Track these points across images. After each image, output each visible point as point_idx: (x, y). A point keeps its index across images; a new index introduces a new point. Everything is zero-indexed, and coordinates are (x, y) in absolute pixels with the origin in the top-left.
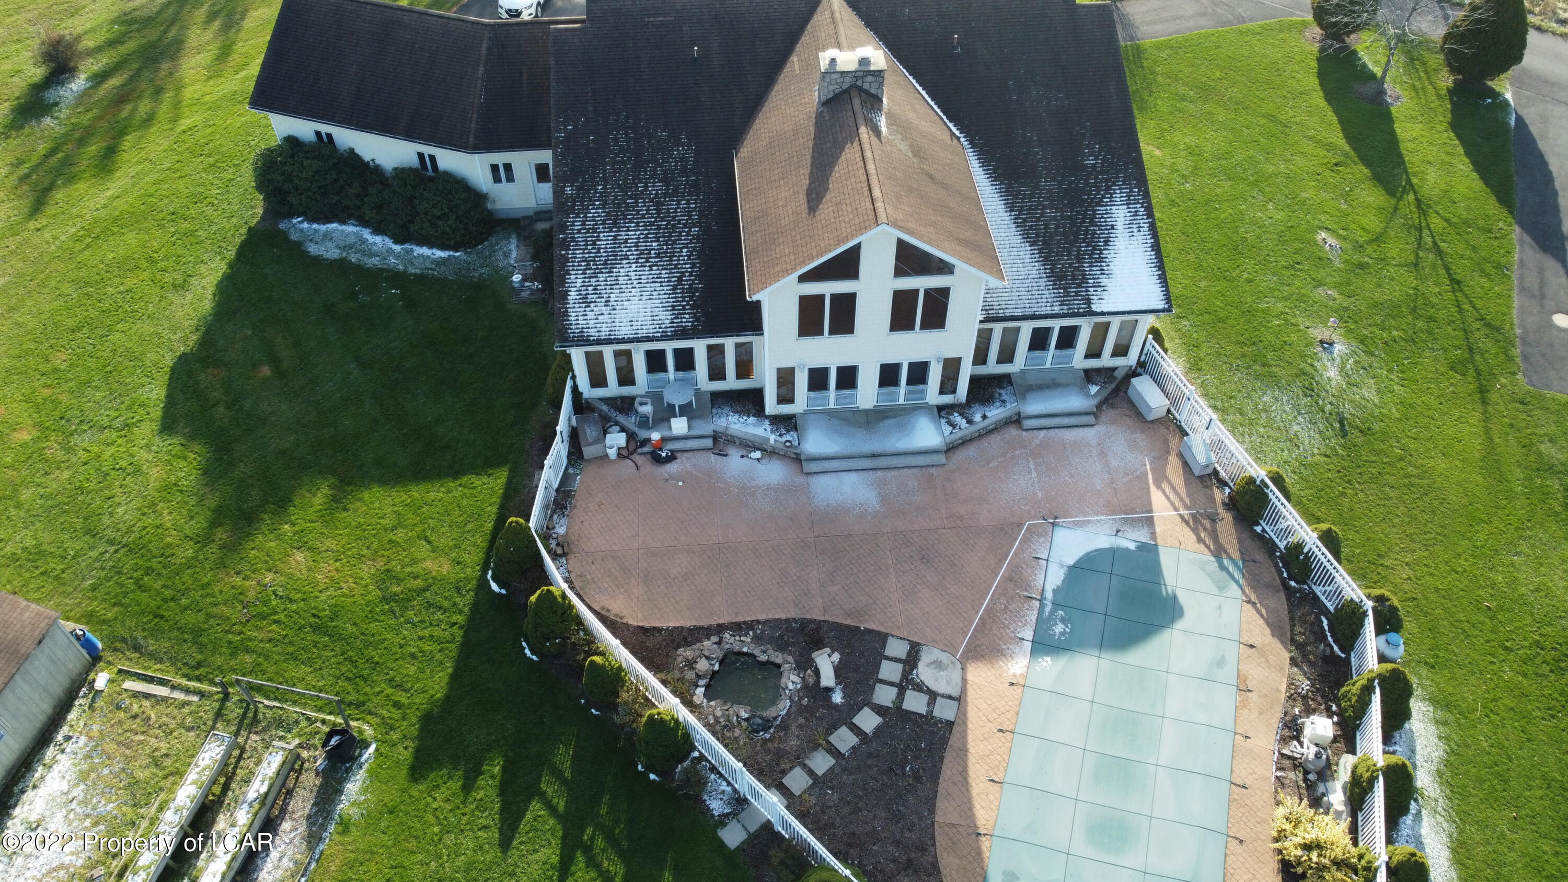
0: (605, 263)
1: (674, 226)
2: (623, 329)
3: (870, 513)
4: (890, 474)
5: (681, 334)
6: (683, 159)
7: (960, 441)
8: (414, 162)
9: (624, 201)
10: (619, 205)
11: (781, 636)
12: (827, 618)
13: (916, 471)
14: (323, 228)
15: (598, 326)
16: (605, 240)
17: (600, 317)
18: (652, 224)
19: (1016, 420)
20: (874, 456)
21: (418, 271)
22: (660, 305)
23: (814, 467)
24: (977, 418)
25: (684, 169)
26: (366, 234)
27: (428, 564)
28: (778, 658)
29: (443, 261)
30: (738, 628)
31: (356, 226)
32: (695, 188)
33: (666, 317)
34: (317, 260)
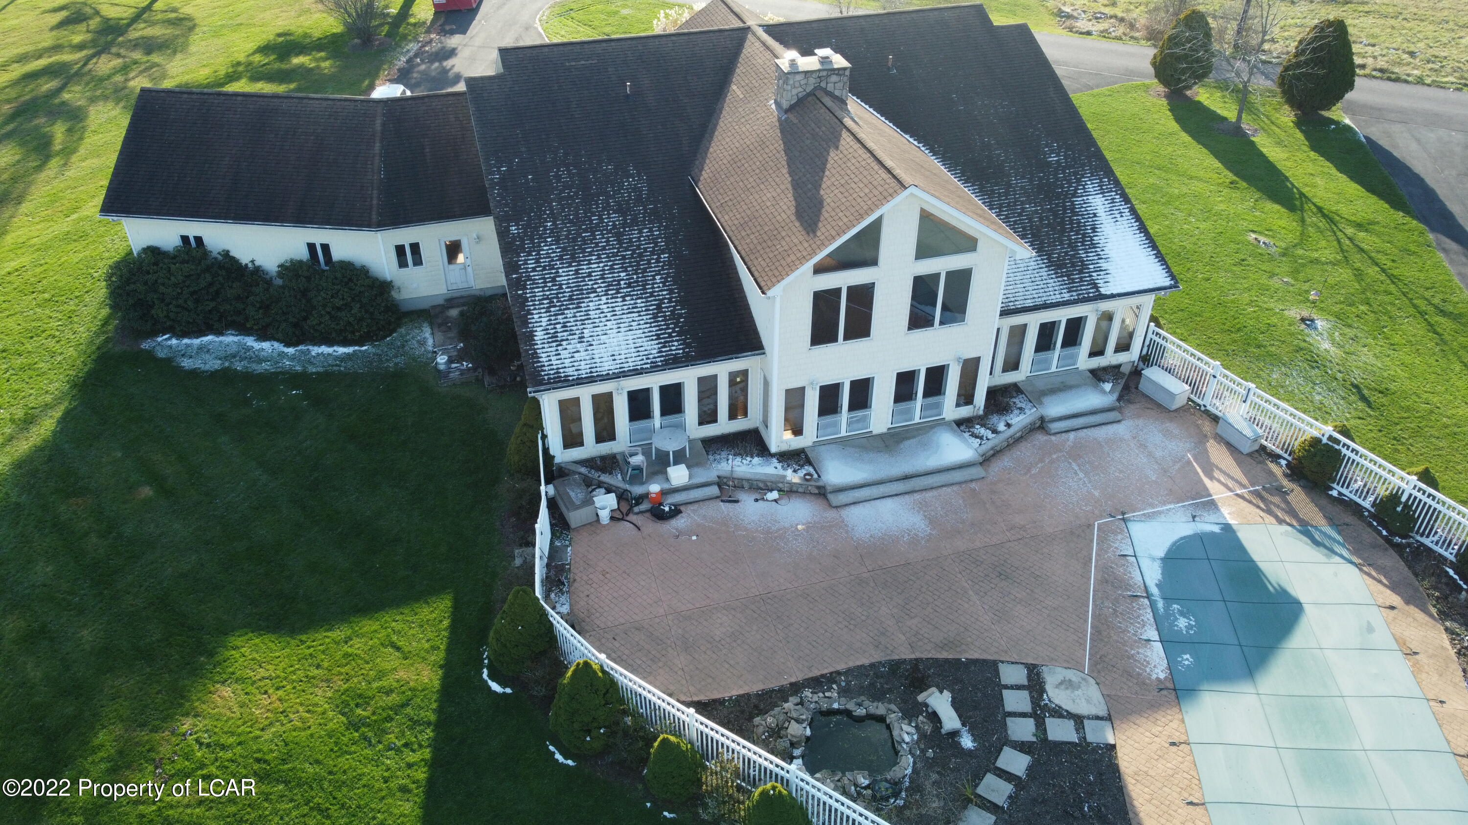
0: (571, 299)
1: (641, 255)
2: (605, 364)
3: (922, 538)
4: (929, 495)
5: (673, 362)
6: (635, 189)
7: (992, 452)
8: (303, 254)
9: (579, 235)
10: (575, 240)
11: (872, 684)
12: (918, 655)
13: (955, 488)
14: (197, 342)
15: (575, 364)
16: (565, 275)
17: (576, 355)
18: (615, 255)
19: (1041, 425)
20: (906, 478)
21: (321, 369)
22: (643, 335)
23: (843, 498)
24: (1001, 427)
25: (639, 200)
26: (250, 341)
27: (402, 674)
28: (879, 709)
29: (349, 357)
30: (818, 683)
31: (237, 335)
32: (655, 216)
33: (652, 347)
34: (194, 373)
